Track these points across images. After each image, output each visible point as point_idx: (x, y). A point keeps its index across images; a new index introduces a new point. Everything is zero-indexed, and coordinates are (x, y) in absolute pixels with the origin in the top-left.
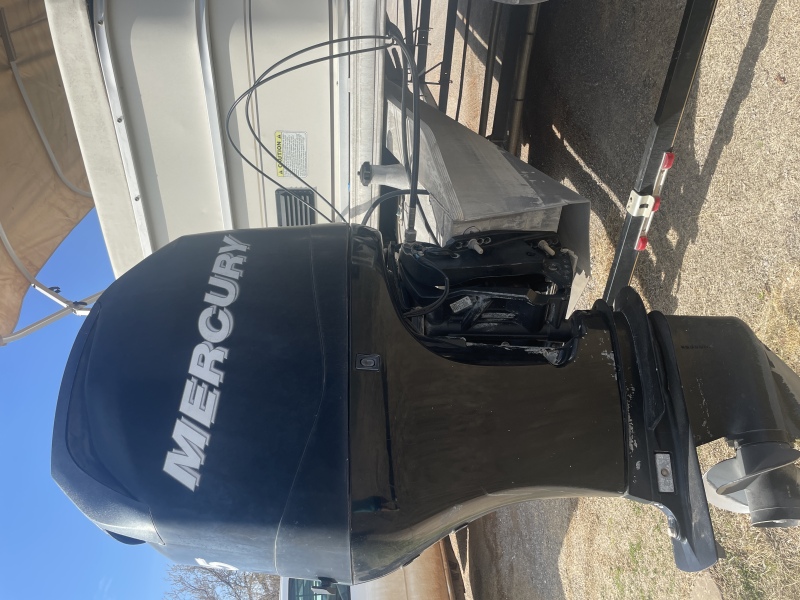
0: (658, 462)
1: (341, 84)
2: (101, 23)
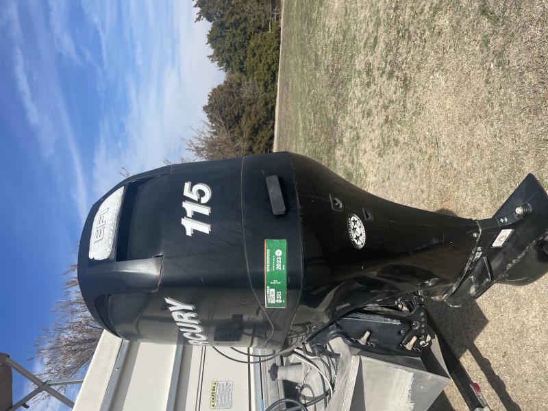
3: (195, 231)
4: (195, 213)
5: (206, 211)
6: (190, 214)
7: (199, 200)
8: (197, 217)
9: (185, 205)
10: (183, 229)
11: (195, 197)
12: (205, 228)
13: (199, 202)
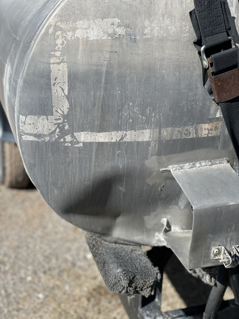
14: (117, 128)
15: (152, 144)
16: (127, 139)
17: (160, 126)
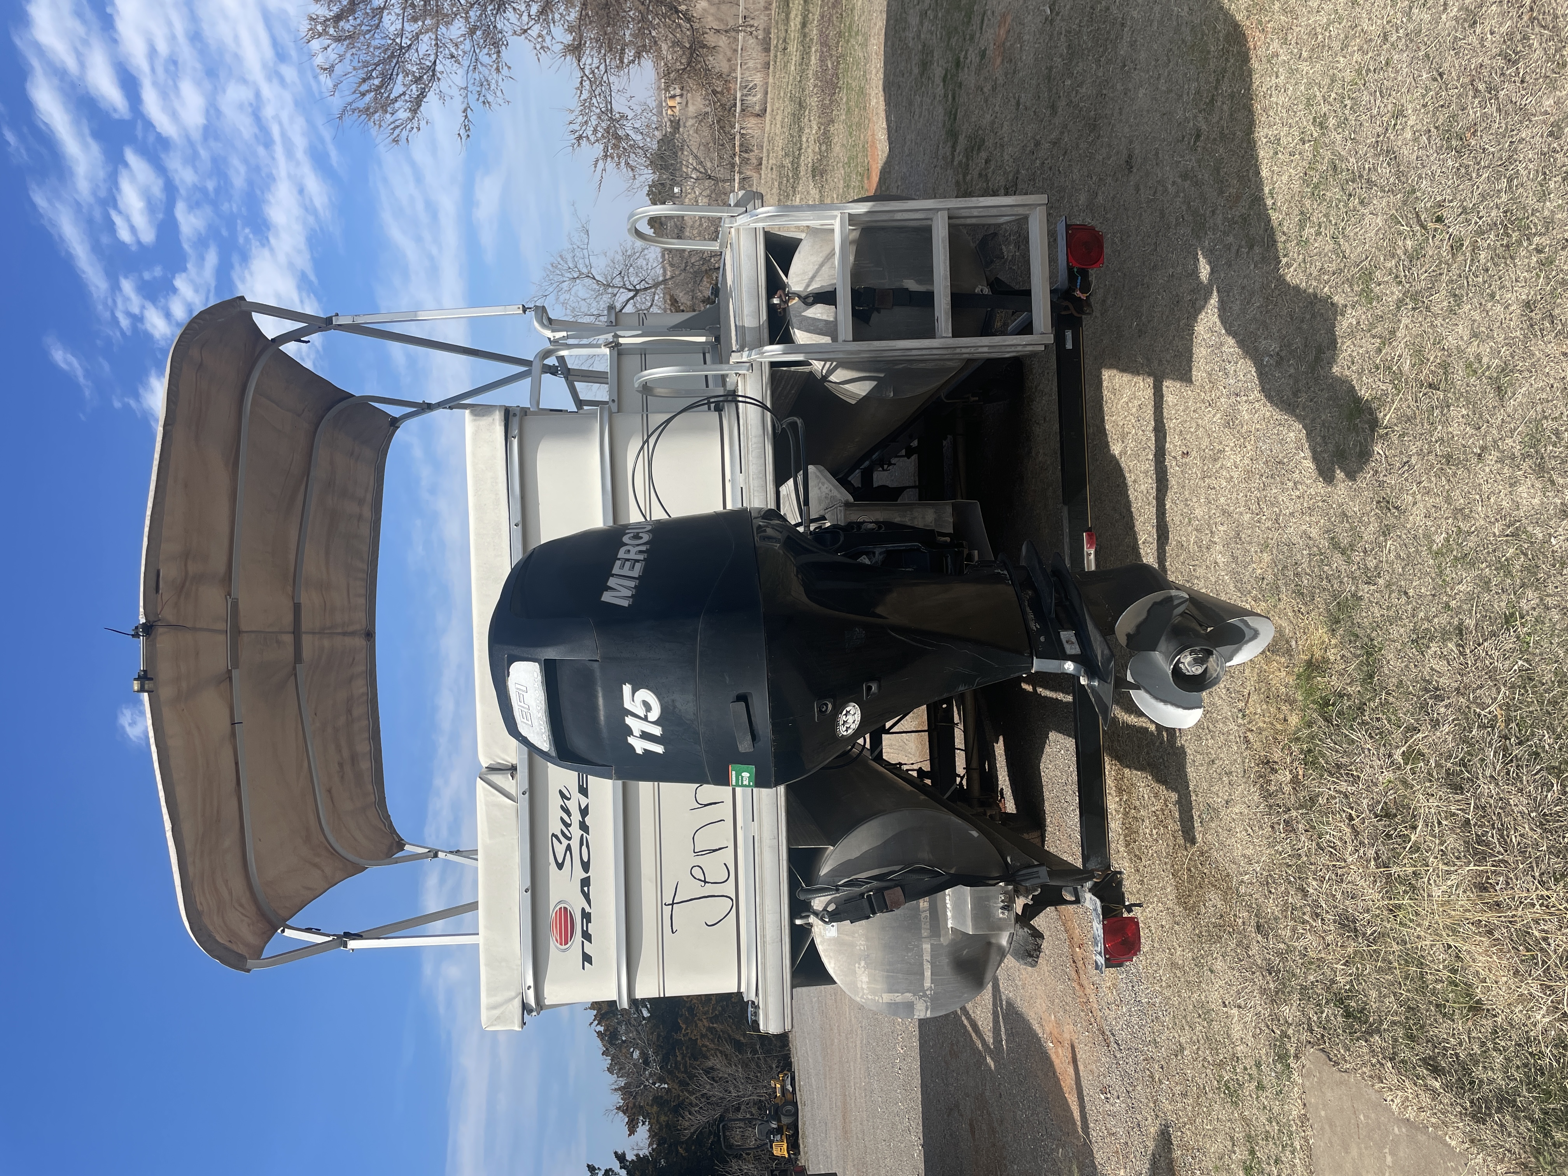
0: (1062, 637)
1: (733, 481)
2: (514, 437)
3: (645, 750)
4: (643, 732)
5: (657, 731)
6: (637, 733)
7: (646, 716)
8: (645, 736)
9: (629, 720)
10: (632, 748)
11: (641, 712)
12: (659, 749)
13: (645, 719)
14: (922, 965)
15: (932, 942)
16: (929, 958)
17: (920, 938)
